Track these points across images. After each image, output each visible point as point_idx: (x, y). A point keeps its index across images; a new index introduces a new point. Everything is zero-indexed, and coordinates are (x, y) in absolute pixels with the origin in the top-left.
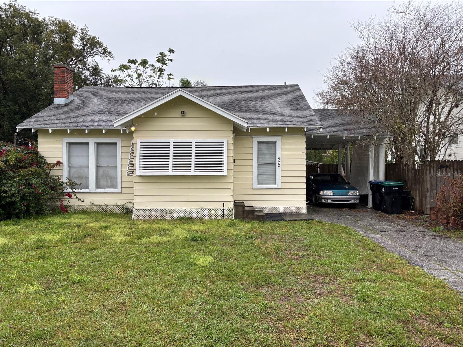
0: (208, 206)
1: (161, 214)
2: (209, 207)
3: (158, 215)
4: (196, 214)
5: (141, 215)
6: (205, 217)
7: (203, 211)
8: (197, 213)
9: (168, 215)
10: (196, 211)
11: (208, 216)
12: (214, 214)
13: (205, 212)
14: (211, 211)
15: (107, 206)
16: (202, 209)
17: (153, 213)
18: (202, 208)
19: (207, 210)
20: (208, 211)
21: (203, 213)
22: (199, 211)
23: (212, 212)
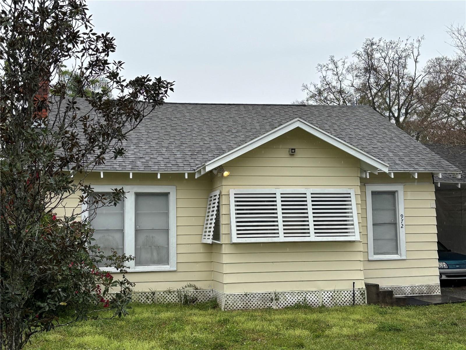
0: (331, 287)
1: (264, 301)
2: (332, 289)
3: (259, 303)
4: (314, 299)
5: (235, 304)
6: (326, 303)
7: (324, 294)
8: (316, 297)
9: (274, 302)
10: (314, 295)
11: (331, 301)
12: (340, 299)
13: (326, 296)
14: (334, 294)
15: (154, 293)
16: (323, 292)
17: (252, 300)
18: (322, 290)
19: (329, 292)
20: (331, 294)
21: (324, 298)
22: (317, 295)
23: (336, 296)
